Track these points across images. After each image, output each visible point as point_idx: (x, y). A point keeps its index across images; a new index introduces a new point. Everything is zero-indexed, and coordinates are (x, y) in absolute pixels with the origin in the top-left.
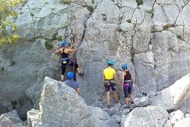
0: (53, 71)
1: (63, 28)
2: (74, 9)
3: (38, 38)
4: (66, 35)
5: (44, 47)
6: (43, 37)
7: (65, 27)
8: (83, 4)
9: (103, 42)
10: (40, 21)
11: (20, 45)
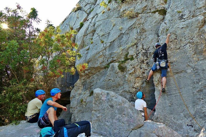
0: (130, 94)
1: (133, 46)
2: (142, 21)
3: (111, 62)
4: (137, 53)
5: (118, 70)
6: (115, 60)
7: (135, 44)
8: (152, 11)
9: (184, 47)
10: (110, 46)
11: (97, 74)
